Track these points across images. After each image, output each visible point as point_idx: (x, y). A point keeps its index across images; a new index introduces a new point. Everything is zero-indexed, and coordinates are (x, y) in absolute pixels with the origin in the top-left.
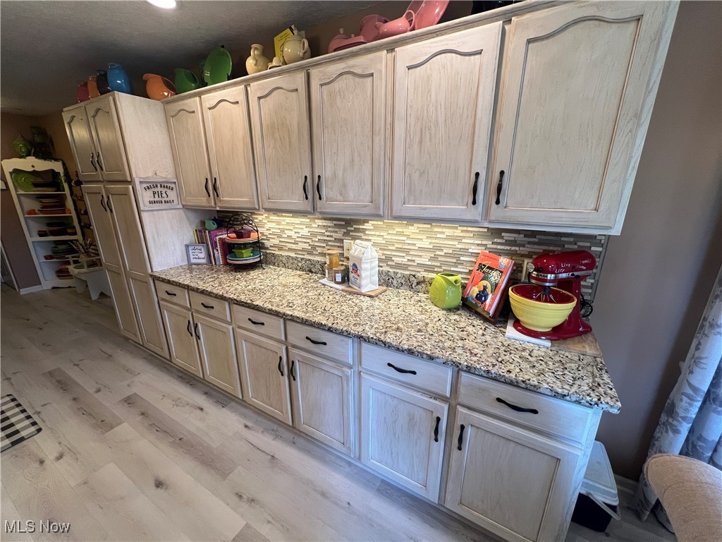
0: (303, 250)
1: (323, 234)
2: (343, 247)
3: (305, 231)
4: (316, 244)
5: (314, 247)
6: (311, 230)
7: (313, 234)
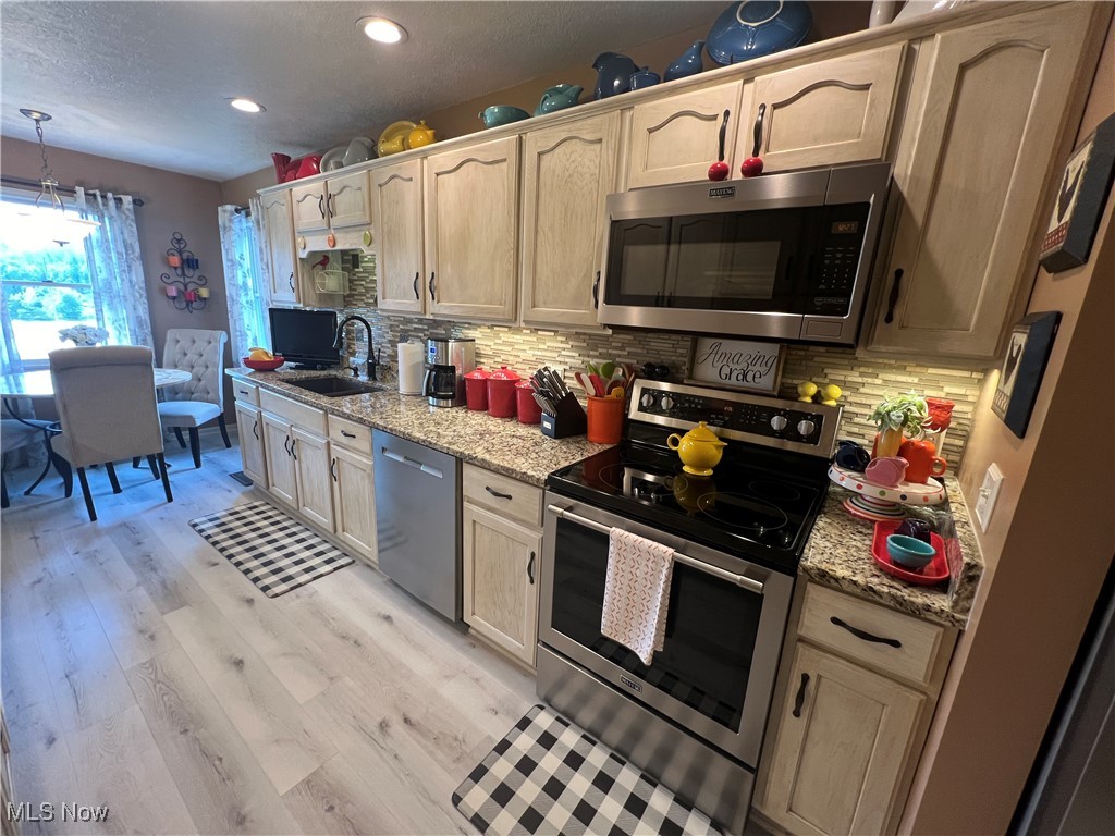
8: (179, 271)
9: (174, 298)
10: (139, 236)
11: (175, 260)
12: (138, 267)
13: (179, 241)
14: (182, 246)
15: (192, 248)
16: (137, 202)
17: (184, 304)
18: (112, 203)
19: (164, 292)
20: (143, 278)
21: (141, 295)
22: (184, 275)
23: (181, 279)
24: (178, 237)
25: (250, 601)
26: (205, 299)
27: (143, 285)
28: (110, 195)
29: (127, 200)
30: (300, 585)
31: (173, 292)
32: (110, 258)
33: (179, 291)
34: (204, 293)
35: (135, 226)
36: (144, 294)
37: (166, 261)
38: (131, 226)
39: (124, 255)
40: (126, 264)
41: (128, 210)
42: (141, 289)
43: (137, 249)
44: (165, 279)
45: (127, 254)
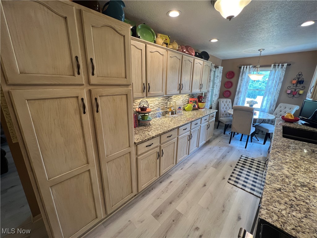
0: (156, 110)
1: (162, 102)
2: (167, 105)
3: (157, 103)
4: (160, 106)
5: (159, 108)
6: (159, 101)
7: (159, 103)
8: (295, 85)
9: (289, 94)
10: (284, 75)
11: (295, 82)
12: (280, 85)
13: (300, 75)
15: (304, 77)
16: (289, 65)
17: (292, 95)
18: (280, 67)
19: (286, 91)
20: (280, 88)
21: (278, 93)
23: (295, 88)
24: (300, 73)
25: (224, 178)
26: (300, 94)
27: (279, 90)
28: (280, 65)
29: (285, 65)
30: (236, 186)
31: (289, 92)
32: (273, 83)
33: (292, 92)
34: (301, 92)
35: (284, 72)
36: (279, 92)
37: (291, 82)
38: (283, 72)
39: (278, 81)
40: (277, 84)
41: (284, 68)
42: (278, 91)
43: (282, 79)
44: (289, 88)
45: (279, 81)
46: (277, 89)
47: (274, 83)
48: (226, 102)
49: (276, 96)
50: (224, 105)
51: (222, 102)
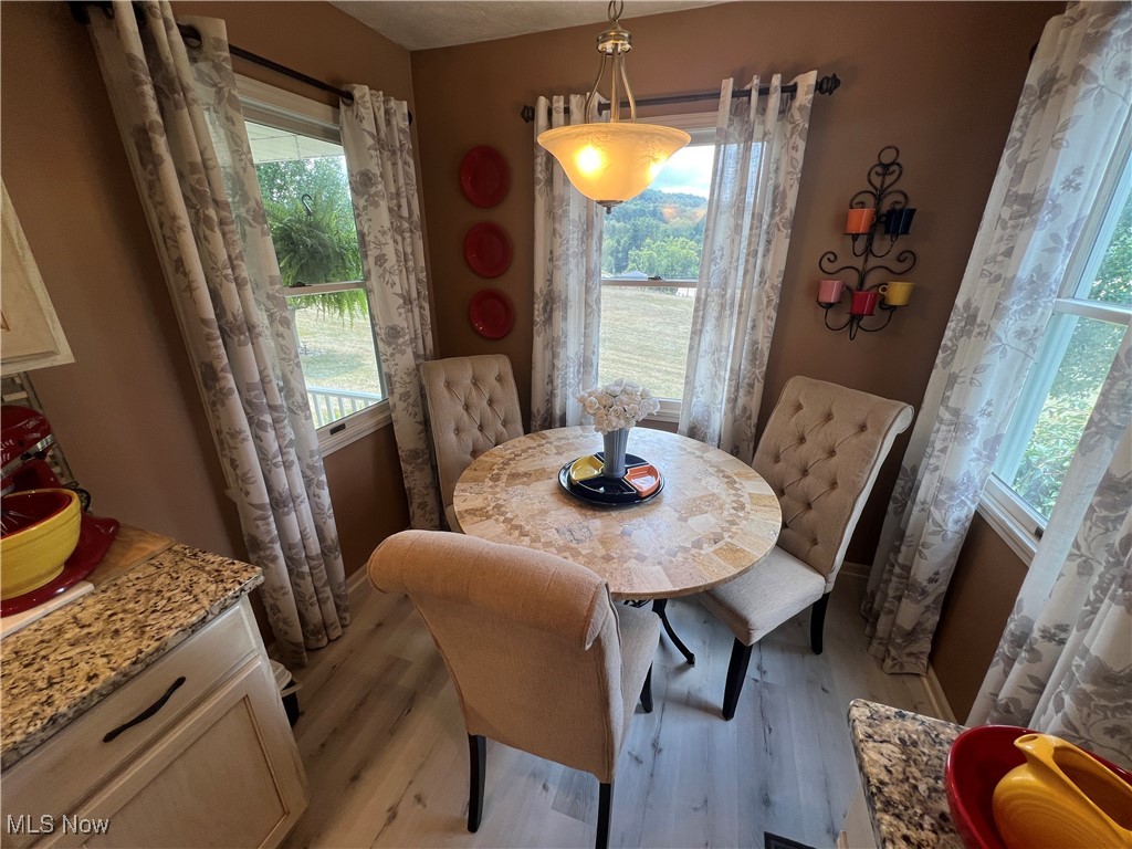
8: (861, 244)
9: (829, 306)
10: (803, 171)
11: (861, 219)
12: (783, 243)
13: (886, 168)
14: (889, 179)
15: (911, 186)
16: (825, 87)
17: (845, 318)
18: (774, 100)
19: (815, 289)
20: (782, 267)
21: (769, 301)
22: (868, 251)
23: (859, 263)
24: (887, 158)
26: (895, 307)
27: (778, 281)
28: (776, 80)
29: (808, 80)
31: (831, 292)
32: (738, 228)
33: (846, 291)
34: (898, 293)
35: (802, 145)
36: (776, 300)
37: (842, 222)
38: (795, 148)
39: (766, 218)
40: (763, 237)
41: (801, 108)
42: (772, 287)
43: (791, 203)
44: (826, 265)
45: (772, 215)
46: (762, 273)
47: (746, 232)
48: (476, 382)
49: (761, 326)
50: (467, 407)
51: (449, 385)
